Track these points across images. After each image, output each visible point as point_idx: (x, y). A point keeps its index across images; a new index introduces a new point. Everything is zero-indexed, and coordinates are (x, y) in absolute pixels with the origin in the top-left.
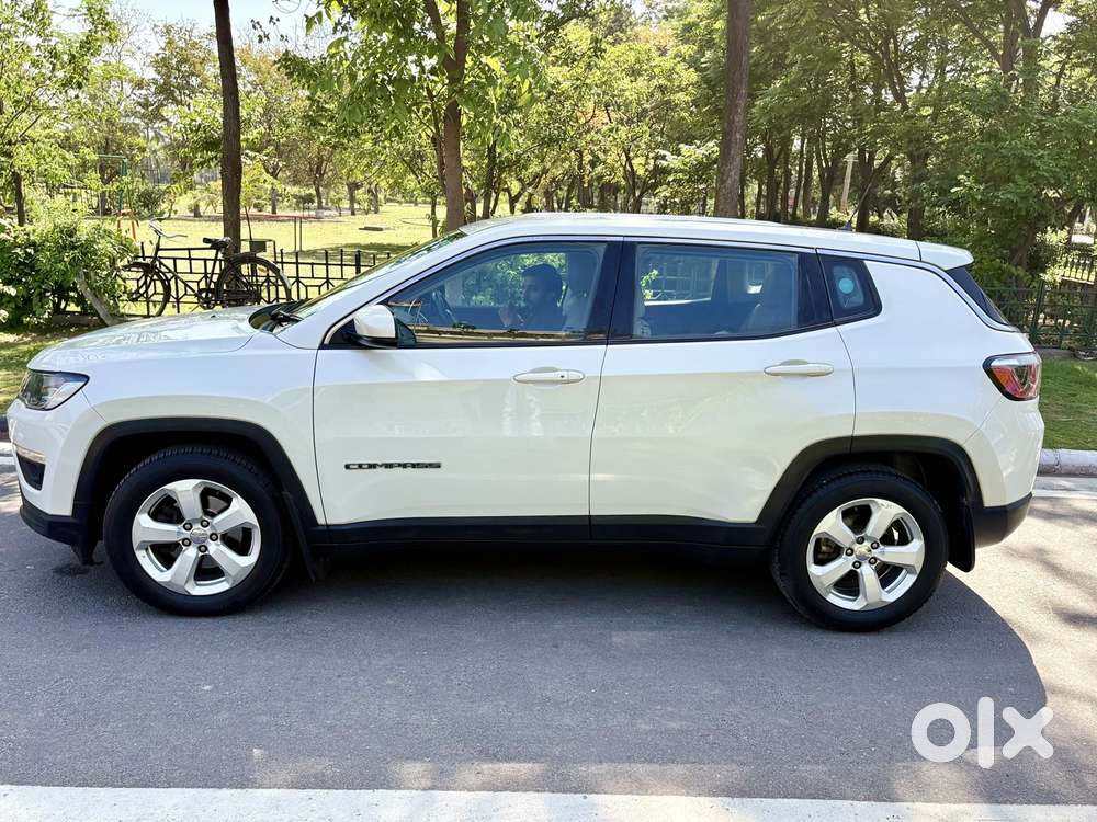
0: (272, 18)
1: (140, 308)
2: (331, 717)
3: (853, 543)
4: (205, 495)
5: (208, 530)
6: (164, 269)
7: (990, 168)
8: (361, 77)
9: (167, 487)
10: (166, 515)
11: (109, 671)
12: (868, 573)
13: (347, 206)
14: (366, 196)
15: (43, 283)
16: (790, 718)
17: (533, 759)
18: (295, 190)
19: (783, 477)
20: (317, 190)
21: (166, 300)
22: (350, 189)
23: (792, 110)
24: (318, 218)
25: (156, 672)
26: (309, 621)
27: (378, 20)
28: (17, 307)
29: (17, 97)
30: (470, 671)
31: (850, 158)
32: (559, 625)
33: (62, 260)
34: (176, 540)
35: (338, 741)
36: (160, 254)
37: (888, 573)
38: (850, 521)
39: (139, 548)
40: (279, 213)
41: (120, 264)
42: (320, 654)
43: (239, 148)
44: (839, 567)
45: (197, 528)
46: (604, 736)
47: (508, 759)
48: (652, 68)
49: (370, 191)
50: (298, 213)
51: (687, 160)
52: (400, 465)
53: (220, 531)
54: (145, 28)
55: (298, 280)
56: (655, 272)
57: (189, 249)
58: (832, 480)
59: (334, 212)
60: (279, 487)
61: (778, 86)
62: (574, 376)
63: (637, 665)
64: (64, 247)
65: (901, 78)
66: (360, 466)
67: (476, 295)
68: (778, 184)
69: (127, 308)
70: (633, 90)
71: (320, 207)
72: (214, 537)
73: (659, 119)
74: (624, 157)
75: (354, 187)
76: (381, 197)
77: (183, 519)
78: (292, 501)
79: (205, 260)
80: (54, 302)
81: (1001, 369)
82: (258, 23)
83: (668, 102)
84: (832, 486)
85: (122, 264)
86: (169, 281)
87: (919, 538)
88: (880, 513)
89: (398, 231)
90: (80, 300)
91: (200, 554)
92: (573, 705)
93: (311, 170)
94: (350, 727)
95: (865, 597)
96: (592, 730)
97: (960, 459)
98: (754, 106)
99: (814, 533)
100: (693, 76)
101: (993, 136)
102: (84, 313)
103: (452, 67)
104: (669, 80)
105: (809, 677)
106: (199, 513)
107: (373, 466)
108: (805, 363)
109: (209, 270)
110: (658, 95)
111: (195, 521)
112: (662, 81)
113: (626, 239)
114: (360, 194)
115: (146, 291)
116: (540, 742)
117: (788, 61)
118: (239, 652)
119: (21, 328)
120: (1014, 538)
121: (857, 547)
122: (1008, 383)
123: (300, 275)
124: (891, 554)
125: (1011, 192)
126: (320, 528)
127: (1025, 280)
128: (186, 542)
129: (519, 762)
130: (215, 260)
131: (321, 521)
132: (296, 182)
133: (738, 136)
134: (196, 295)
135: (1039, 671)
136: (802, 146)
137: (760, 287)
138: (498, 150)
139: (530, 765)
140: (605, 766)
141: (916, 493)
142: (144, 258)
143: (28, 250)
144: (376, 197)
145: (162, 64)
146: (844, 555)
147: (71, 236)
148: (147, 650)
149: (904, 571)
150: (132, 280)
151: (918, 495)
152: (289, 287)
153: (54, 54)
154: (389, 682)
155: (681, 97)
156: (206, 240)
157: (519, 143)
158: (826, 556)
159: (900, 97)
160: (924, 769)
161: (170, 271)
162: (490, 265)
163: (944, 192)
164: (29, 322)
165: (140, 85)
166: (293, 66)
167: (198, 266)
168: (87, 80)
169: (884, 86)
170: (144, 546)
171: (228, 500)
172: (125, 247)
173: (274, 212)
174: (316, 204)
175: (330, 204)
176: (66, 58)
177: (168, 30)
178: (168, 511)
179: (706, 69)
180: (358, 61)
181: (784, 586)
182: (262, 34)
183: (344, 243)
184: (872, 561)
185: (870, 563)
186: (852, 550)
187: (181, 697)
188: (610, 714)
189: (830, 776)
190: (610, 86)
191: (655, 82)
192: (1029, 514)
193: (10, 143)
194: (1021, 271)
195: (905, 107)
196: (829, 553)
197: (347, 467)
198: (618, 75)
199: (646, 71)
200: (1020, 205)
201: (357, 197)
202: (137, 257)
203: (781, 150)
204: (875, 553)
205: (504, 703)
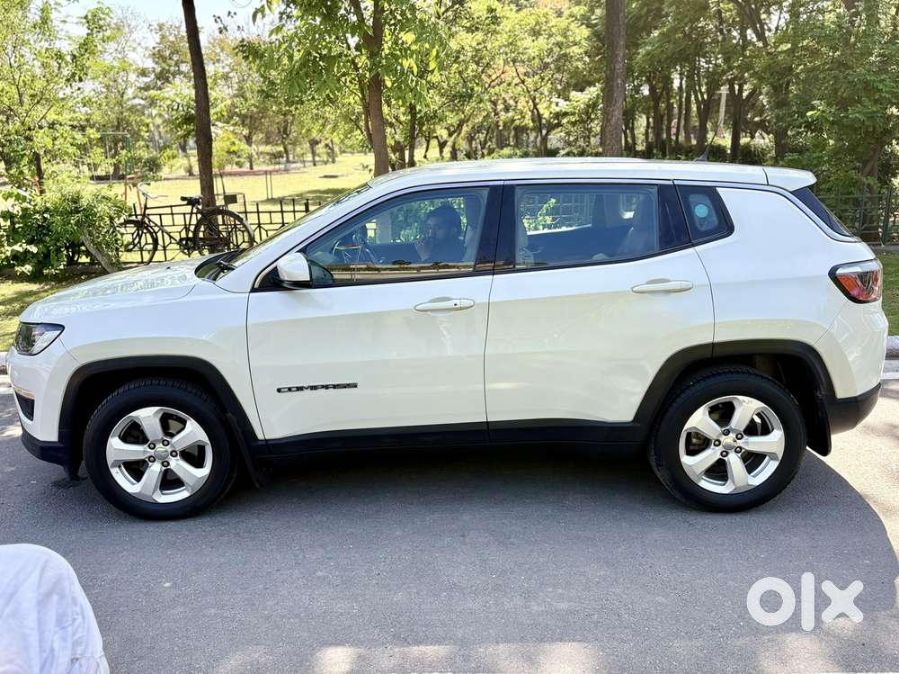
0: (229, 13)
1: (135, 256)
2: (268, 608)
3: (719, 435)
4: (165, 420)
5: (169, 448)
6: (152, 224)
7: (839, 93)
8: (297, 56)
9: (132, 414)
10: (134, 437)
11: (88, 572)
12: (734, 461)
13: (310, 159)
14: (325, 150)
15: (58, 241)
16: (666, 596)
17: (438, 641)
18: (268, 148)
19: (653, 381)
20: (285, 149)
21: (155, 249)
22: (311, 145)
23: (670, 55)
24: (287, 171)
25: (127, 573)
26: (257, 521)
27: (308, 9)
28: (39, 262)
29: (32, 92)
30: (388, 562)
31: (724, 90)
32: (466, 517)
33: (69, 223)
34: (143, 458)
35: (273, 630)
36: (148, 212)
37: (753, 460)
38: (716, 416)
39: (113, 466)
40: (256, 168)
41: (117, 222)
42: (263, 550)
43: (209, 121)
44: (709, 456)
45: (160, 448)
46: (502, 618)
47: (418, 643)
48: (550, 28)
49: (327, 145)
50: (271, 168)
51: (576, 104)
52: (323, 387)
53: (179, 448)
54: (143, 27)
55: (259, 226)
56: (553, 201)
57: (171, 207)
58: (698, 381)
59: (299, 165)
60: (224, 411)
61: (656, 35)
62: (466, 303)
63: (532, 551)
64: (71, 213)
65: (760, 21)
66: (290, 389)
67: (405, 229)
68: (662, 117)
69: (125, 257)
70: (533, 47)
71: (288, 161)
72: (174, 453)
73: (558, 70)
74: (531, 103)
75: (314, 143)
76: (336, 149)
77: (148, 441)
78: (235, 421)
79: (184, 214)
80: (68, 256)
81: (846, 276)
82: (219, 18)
83: (565, 55)
84: (698, 387)
85: (118, 222)
86: (156, 233)
87: (779, 429)
88: (742, 408)
89: (350, 177)
90: (88, 253)
91: (164, 468)
92: (476, 590)
93: (280, 132)
94: (284, 616)
95: (733, 482)
96: (492, 613)
97: (810, 356)
98: (638, 54)
99: (685, 428)
100: (585, 32)
101: (841, 65)
102: (92, 263)
103: (372, 42)
104: (565, 37)
105: (685, 557)
106: (160, 434)
107: (300, 389)
108: (668, 281)
109: (188, 223)
110: (556, 49)
111: (158, 441)
112: (560, 39)
113: (506, 183)
114: (320, 148)
115: (139, 242)
116: (445, 626)
117: (664, 13)
118: (196, 551)
119: (43, 278)
120: (870, 419)
121: (724, 439)
122: (852, 288)
123: (261, 222)
124: (755, 443)
125: (858, 112)
126: (260, 443)
127: (875, 187)
128: (152, 459)
129: (426, 644)
130: (192, 213)
131: (260, 436)
132: (267, 143)
133: (619, 82)
134: (178, 243)
135: (893, 544)
136: (681, 83)
137: (633, 213)
138: (418, 108)
139: (436, 647)
140: (501, 646)
141: (776, 391)
142: (136, 216)
143: (45, 215)
144: (332, 149)
145: (159, 56)
146: (712, 446)
147: (76, 203)
148: (120, 552)
149: (767, 458)
150: (128, 234)
151: (777, 392)
152: (252, 233)
153: (59, 56)
154: (319, 573)
155: (576, 50)
156: (183, 199)
157: (434, 101)
158: (697, 448)
159: (761, 36)
160: (787, 641)
161: (156, 225)
162: (415, 205)
163: (802, 115)
164: (48, 273)
165: (143, 73)
166: (249, 51)
167: (179, 220)
168: (86, 74)
169: (747, 28)
170: (117, 464)
171: (184, 422)
172: (120, 209)
173: (251, 168)
174: (285, 159)
175: (296, 158)
176: (68, 58)
177: (161, 27)
178: (135, 434)
179: (596, 25)
180: (293, 44)
181: (661, 475)
182: (222, 26)
183: (307, 189)
184: (738, 450)
185: (736, 452)
186: (720, 442)
187: (146, 594)
188: (507, 597)
189: (702, 650)
190: (516, 45)
191: (552, 40)
192: (881, 396)
193: (30, 129)
194: (872, 181)
195: (766, 44)
196: (699, 445)
197: (279, 390)
198: (522, 35)
199: (545, 31)
200: (867, 123)
201: (318, 151)
202: (130, 215)
203: (663, 88)
204: (740, 443)
205: (415, 591)
